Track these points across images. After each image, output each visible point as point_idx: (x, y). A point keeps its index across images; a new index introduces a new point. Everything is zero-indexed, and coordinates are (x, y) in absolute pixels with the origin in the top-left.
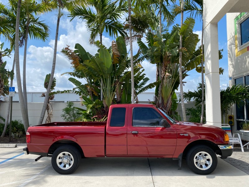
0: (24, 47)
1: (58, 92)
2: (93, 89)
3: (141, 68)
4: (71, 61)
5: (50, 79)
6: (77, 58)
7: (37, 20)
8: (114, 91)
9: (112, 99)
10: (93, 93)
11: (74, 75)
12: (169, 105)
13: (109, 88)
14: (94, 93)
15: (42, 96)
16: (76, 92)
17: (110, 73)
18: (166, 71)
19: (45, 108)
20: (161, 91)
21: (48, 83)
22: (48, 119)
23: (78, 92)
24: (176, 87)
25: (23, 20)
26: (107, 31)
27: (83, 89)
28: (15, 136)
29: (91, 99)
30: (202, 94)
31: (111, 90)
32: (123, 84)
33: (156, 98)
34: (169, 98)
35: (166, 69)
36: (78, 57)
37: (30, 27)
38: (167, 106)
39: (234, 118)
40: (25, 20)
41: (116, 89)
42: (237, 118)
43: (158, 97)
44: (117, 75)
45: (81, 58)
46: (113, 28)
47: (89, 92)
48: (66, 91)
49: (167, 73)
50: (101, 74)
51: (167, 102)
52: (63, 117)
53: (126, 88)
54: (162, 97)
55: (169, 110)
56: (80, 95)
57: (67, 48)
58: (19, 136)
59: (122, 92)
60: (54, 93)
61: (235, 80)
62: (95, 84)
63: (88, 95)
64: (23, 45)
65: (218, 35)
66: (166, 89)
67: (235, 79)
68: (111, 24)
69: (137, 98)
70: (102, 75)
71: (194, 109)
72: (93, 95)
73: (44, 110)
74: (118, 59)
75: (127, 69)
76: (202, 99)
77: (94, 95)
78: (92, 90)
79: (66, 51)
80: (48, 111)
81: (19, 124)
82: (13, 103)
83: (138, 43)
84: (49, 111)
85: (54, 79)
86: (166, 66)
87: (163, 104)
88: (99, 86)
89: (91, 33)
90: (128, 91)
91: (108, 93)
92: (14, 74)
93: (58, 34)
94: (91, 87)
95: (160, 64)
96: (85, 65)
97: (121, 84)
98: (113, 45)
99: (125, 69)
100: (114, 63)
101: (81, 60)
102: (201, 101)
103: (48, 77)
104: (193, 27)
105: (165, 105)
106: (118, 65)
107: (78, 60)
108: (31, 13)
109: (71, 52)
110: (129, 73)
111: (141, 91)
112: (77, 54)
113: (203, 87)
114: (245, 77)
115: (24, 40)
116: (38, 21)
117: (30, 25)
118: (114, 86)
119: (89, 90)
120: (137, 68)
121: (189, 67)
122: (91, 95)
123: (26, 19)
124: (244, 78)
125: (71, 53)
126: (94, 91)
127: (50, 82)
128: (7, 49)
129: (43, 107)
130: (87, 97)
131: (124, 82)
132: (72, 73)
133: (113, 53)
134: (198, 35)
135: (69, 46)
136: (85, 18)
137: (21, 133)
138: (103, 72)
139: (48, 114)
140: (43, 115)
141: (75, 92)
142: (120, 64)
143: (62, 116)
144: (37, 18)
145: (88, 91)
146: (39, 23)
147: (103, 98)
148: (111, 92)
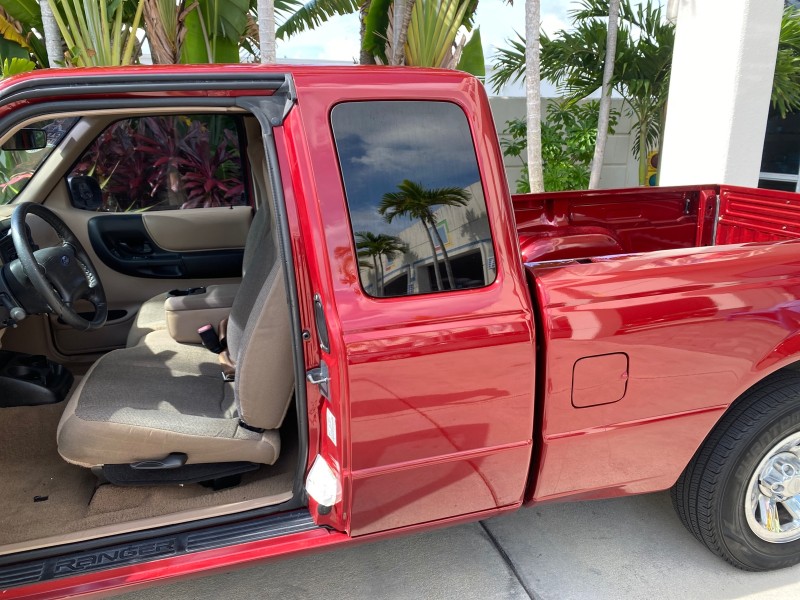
31: (109, 3)
53: (203, 4)
59: (181, 24)
90: (221, 17)
91: (95, 22)
102: (599, 83)
111: (292, 26)
147: (64, 57)
148: (112, 19)
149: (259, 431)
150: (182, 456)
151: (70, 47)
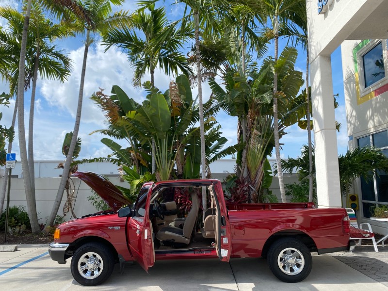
0: (30, 90)
1: (85, 161)
2: (139, 155)
3: (214, 123)
4: (106, 112)
5: (72, 141)
6: (115, 107)
7: (52, 49)
8: (173, 158)
9: (170, 171)
10: (139, 161)
11: (110, 133)
12: (259, 179)
13: (164, 153)
14: (141, 162)
15: (59, 168)
16: (113, 160)
17: (167, 130)
18: (252, 127)
19: (63, 186)
20: (246, 158)
21: (69, 147)
22: (67, 205)
23: (116, 160)
24: (268, 151)
25: (31, 50)
26: (161, 66)
27: (123, 157)
28: (14, 232)
29: (136, 171)
30: (309, 162)
31: (168, 157)
32: (187, 147)
33: (238, 169)
34: (259, 169)
35: (253, 124)
36: (117, 106)
37: (42, 60)
38: (257, 182)
39: (358, 199)
40: (33, 49)
41: (176, 154)
42: (363, 199)
43: (241, 167)
44: (178, 133)
45: (121, 108)
46: (170, 62)
47: (133, 160)
48: (97, 160)
49: (255, 131)
50: (153, 133)
51: (256, 175)
52: (91, 201)
53: (191, 154)
54: (248, 168)
55: (259, 188)
56: (119, 164)
57: (100, 93)
58: (20, 231)
59: (185, 159)
60: (79, 162)
61: (358, 140)
62: (143, 147)
63: (132, 165)
64: (29, 87)
65: (331, 74)
66: (253, 155)
67: (358, 138)
68: (167, 56)
69: (209, 168)
70: (155, 134)
71: (298, 186)
72: (140, 165)
73: (62, 190)
74: (179, 109)
75: (193, 123)
76: (309, 171)
77: (142, 164)
78: (139, 157)
79: (98, 97)
80: (68, 192)
81: (20, 213)
82: (12, 179)
83: (210, 84)
84: (69, 190)
85: (78, 140)
86: (254, 120)
87: (250, 177)
88: (150, 150)
89: (135, 70)
90: (195, 158)
91: (164, 161)
92: (14, 132)
93: (85, 70)
94: (136, 152)
95: (243, 116)
96: (129, 119)
97: (183, 147)
98: (171, 87)
99: (190, 125)
100: (172, 116)
101: (121, 111)
102: (308, 173)
103: (69, 137)
104: (295, 60)
105: (252, 179)
106: (180, 118)
107: (116, 110)
108: (43, 39)
109: (105, 99)
110: (196, 131)
111: (215, 159)
112: (115, 101)
113: (310, 151)
114: (373, 135)
115: (31, 80)
116: (53, 51)
117: (41, 58)
118: (173, 150)
119: (133, 157)
120: (208, 123)
121: (288, 120)
122: (137, 165)
123: (34, 47)
124: (371, 137)
125: (105, 101)
126: (141, 159)
127: (71, 145)
128: (4, 93)
129: (61, 184)
130: (131, 168)
131: (188, 145)
132: (106, 130)
133: (172, 100)
134: (301, 73)
135: (102, 90)
136: (127, 47)
137: (24, 226)
138: (156, 128)
139: (68, 195)
140: (60, 197)
141: (111, 160)
142: (182, 116)
143: (90, 199)
144: (52, 46)
145: (131, 159)
146: (55, 54)
147: (156, 170)
148: (168, 160)
149: (187, 238)
150: (174, 240)
151: (158, 167)
